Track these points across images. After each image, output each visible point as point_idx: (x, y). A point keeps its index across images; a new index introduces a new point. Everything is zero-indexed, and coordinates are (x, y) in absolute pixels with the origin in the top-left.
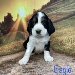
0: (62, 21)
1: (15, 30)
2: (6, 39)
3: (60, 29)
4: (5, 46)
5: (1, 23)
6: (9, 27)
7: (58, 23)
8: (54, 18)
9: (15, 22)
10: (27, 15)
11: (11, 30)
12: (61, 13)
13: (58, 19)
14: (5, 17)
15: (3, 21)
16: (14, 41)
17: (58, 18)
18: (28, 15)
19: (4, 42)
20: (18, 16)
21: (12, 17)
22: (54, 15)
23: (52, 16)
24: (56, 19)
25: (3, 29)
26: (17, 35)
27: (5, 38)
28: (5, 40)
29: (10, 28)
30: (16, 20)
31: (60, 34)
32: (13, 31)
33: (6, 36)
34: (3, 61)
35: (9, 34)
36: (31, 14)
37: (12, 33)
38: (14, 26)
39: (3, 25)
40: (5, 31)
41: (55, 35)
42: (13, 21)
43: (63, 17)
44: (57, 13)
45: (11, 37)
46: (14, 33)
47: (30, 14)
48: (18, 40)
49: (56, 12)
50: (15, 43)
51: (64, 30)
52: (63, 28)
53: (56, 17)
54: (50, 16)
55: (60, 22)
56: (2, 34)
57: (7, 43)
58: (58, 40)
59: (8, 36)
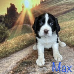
0: (72, 12)
1: (20, 23)
2: (12, 33)
3: (68, 21)
4: (11, 40)
5: (4, 16)
6: (13, 20)
7: (67, 13)
8: (63, 8)
9: (20, 14)
10: (33, 6)
11: (16, 23)
12: (71, 3)
13: (67, 10)
14: (8, 8)
15: (6, 14)
16: (21, 35)
17: (67, 8)
18: (35, 5)
19: (9, 36)
20: (22, 7)
21: (16, 9)
22: (63, 5)
23: (61, 6)
24: (65, 10)
25: (7, 22)
26: (23, 28)
27: (10, 32)
28: (10, 34)
29: (15, 21)
30: (21, 12)
31: (69, 26)
32: (18, 24)
33: (11, 30)
34: (17, 63)
35: (14, 27)
36: (38, 4)
37: (17, 26)
38: (19, 19)
39: (7, 18)
40: (9, 24)
41: (63, 27)
42: (17, 13)
43: (73, 7)
44: (67, 3)
45: (17, 30)
46: (19, 26)
47: (36, 4)
48: (24, 34)
49: (65, 2)
50: (21, 36)
51: (73, 21)
52: (72, 20)
53: (65, 7)
54: (58, 6)
55: (69, 13)
56: (6, 28)
57: (13, 37)
58: (66, 31)
59: (13, 30)
